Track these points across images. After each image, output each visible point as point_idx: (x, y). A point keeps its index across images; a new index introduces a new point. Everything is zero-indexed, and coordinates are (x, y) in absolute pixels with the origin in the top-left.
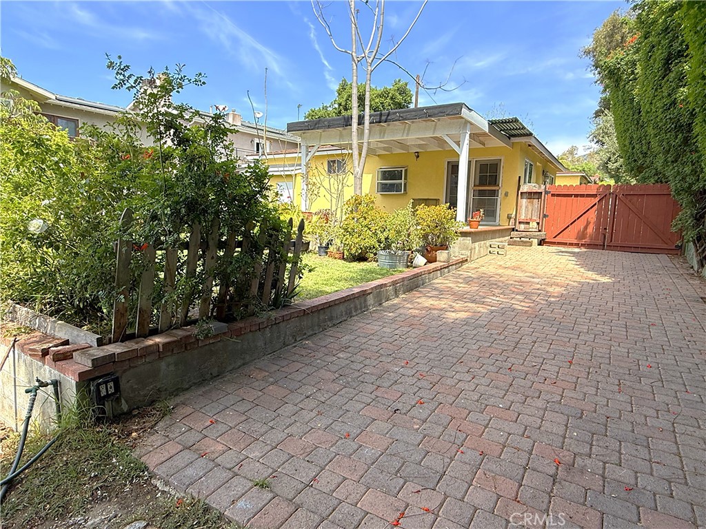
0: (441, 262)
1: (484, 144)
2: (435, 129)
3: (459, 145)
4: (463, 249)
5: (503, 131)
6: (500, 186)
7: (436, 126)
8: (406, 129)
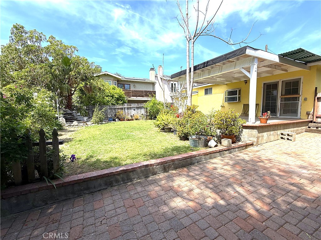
0: (223, 146)
1: (286, 71)
2: (235, 66)
3: (249, 72)
4: (251, 137)
5: (296, 60)
6: (301, 94)
7: (236, 64)
8: (220, 69)
